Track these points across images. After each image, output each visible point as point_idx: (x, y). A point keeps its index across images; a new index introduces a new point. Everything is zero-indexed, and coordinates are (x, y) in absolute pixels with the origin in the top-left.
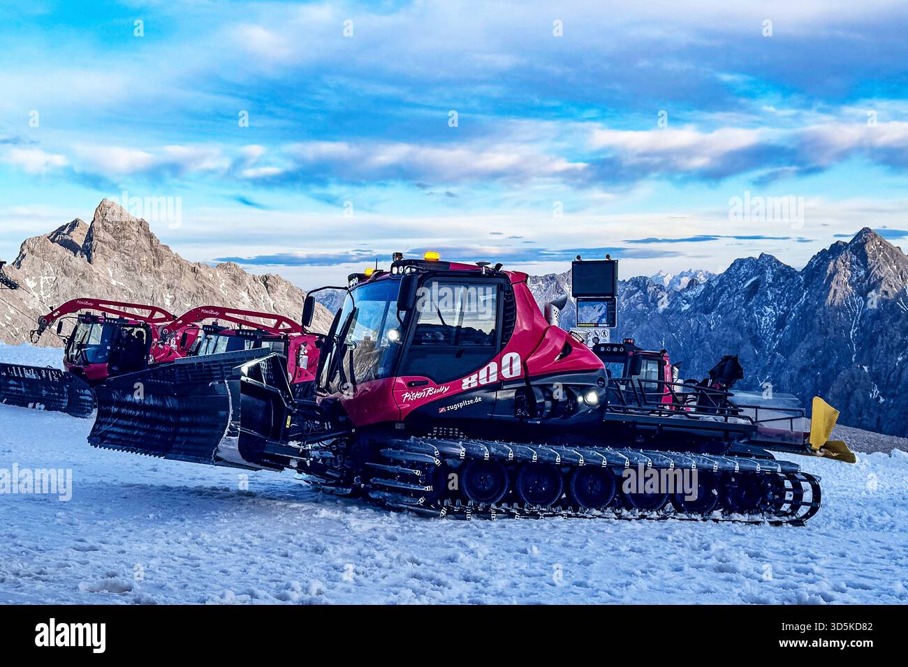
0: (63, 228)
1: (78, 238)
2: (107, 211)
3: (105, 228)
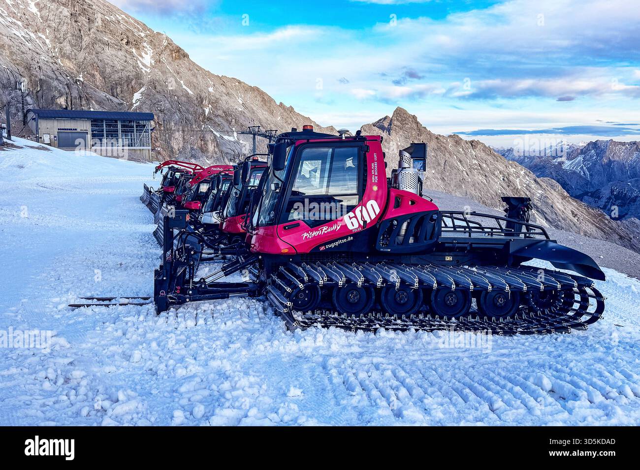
0: (380, 120)
1: (386, 124)
2: (400, 113)
3: (397, 119)
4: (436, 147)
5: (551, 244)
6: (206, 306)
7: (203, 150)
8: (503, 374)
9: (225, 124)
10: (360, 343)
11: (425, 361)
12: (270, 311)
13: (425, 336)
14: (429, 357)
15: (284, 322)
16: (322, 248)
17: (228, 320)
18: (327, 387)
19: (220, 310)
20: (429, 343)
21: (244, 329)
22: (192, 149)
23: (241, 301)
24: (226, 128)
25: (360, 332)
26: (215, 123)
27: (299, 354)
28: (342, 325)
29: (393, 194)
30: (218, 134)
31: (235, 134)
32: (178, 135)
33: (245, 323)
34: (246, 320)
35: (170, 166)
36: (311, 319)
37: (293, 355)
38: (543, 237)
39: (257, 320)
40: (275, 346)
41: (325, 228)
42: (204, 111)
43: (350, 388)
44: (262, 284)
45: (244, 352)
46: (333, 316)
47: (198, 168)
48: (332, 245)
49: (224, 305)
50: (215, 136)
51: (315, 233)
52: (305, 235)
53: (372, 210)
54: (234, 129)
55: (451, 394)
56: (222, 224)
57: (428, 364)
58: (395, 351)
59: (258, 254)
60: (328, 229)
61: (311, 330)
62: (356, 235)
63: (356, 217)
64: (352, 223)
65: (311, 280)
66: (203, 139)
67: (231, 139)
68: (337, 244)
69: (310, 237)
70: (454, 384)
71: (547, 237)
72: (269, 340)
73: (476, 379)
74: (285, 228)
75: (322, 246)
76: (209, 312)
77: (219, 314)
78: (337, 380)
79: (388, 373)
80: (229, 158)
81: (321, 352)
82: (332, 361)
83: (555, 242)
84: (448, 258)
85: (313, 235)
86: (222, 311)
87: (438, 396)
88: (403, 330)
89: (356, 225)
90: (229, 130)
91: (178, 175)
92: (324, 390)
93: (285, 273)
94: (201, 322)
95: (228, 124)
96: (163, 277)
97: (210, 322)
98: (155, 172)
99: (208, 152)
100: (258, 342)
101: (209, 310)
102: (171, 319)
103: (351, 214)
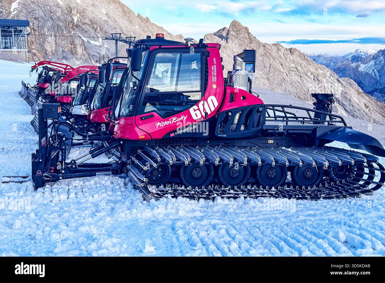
0: (220, 30)
1: (224, 34)
2: (235, 24)
3: (233, 30)
4: (263, 53)
5: (348, 130)
6: (77, 182)
7: (73, 53)
8: (310, 230)
9: (92, 31)
10: (201, 209)
11: (251, 221)
12: (130, 186)
13: (252, 202)
14: (254, 218)
15: (142, 194)
17: (95, 194)
18: (175, 244)
19: (88, 185)
20: (254, 207)
21: (108, 200)
22: (63, 51)
23: (106, 178)
24: (93, 34)
25: (202, 200)
26: (83, 30)
27: (153, 219)
28: (188, 195)
29: (228, 91)
30: (85, 39)
31: (100, 39)
32: (51, 39)
33: (109, 196)
34: (110, 193)
35: (44, 65)
36: (163, 191)
37: (148, 220)
38: (342, 125)
39: (119, 193)
40: (133, 213)
41: (174, 119)
42: (73, 20)
43: (193, 244)
44: (124, 164)
45: (108, 219)
46: (180, 188)
47: (68, 67)
49: (91, 182)
50: (83, 41)
51: (167, 123)
52: (158, 124)
54: (99, 35)
55: (270, 246)
56: (90, 115)
57: (253, 224)
58: (228, 214)
59: (120, 139)
60: (177, 119)
61: (163, 200)
63: (199, 109)
64: (196, 114)
65: (163, 160)
66: (72, 43)
67: (97, 43)
69: (163, 126)
70: (273, 238)
71: (345, 124)
72: (129, 209)
73: (289, 235)
74: (142, 118)
75: (172, 133)
76: (79, 187)
77: (87, 189)
78: (183, 238)
79: (223, 232)
80: (96, 59)
81: (171, 217)
82: (179, 224)
83: (351, 128)
84: (271, 142)
85: (165, 124)
86: (90, 187)
87: (260, 248)
88: (235, 198)
89: (199, 116)
90: (95, 36)
91: (51, 73)
92: (172, 246)
93: (142, 155)
94: (72, 195)
95: (94, 31)
96: (39, 159)
97: (80, 195)
98: (32, 71)
99: (77, 54)
100: (120, 210)
101: (79, 185)
102: (47, 194)
103: (195, 107)
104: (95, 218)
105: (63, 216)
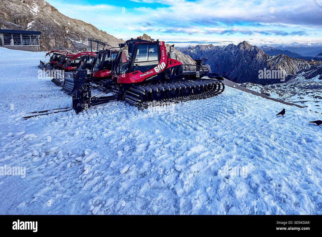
2: (145, 35)
3: (144, 37)
5: (210, 72)
6: (99, 107)
7: (66, 47)
12: (128, 104)
15: (137, 107)
16: (147, 80)
17: (112, 111)
18: (167, 126)
21: (120, 113)
22: (60, 46)
23: (114, 103)
24: (77, 38)
26: (71, 36)
27: (149, 118)
29: (169, 60)
30: (73, 41)
31: (81, 41)
32: (53, 41)
33: (119, 110)
34: (119, 109)
35: (54, 53)
37: (147, 118)
38: (207, 70)
39: (124, 109)
40: (139, 117)
41: (148, 73)
42: (66, 32)
43: (175, 125)
44: (122, 95)
45: (128, 121)
47: (69, 53)
48: (150, 78)
49: (108, 105)
50: (72, 41)
51: (144, 75)
52: (141, 75)
53: (163, 65)
54: (80, 39)
56: (92, 74)
59: (120, 84)
62: (158, 74)
63: (158, 68)
64: (157, 70)
65: (146, 91)
66: (65, 42)
67: (79, 42)
68: (152, 78)
72: (135, 115)
74: (133, 74)
78: (169, 123)
80: (79, 49)
81: (156, 115)
82: (163, 118)
84: (183, 79)
86: (107, 108)
89: (158, 71)
90: (78, 39)
91: (58, 56)
92: (166, 128)
93: (134, 90)
94: (100, 113)
95: (78, 37)
96: (77, 98)
97: (104, 113)
98: (46, 55)
99: (68, 47)
100: (131, 117)
101: (101, 108)
102: (86, 115)
103: (156, 67)
104: (121, 122)
105: (103, 124)
